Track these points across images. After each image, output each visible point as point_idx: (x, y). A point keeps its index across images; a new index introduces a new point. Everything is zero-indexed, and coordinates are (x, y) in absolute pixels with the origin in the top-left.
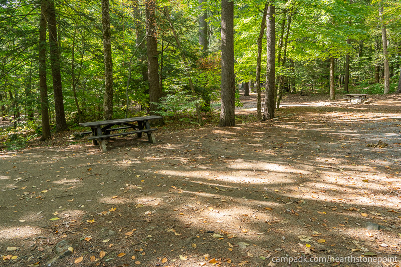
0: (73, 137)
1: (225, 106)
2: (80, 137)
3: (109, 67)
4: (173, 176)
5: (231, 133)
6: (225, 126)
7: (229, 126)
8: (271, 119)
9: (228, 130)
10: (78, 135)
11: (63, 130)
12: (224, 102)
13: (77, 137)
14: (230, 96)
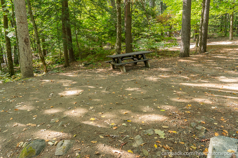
0: (84, 65)
1: (184, 45)
2: (87, 65)
3: (120, 21)
4: (195, 86)
5: (191, 61)
6: (184, 57)
7: (187, 57)
8: (204, 52)
9: (186, 59)
10: (86, 64)
11: (73, 61)
12: (184, 42)
13: (86, 65)
14: (188, 38)
